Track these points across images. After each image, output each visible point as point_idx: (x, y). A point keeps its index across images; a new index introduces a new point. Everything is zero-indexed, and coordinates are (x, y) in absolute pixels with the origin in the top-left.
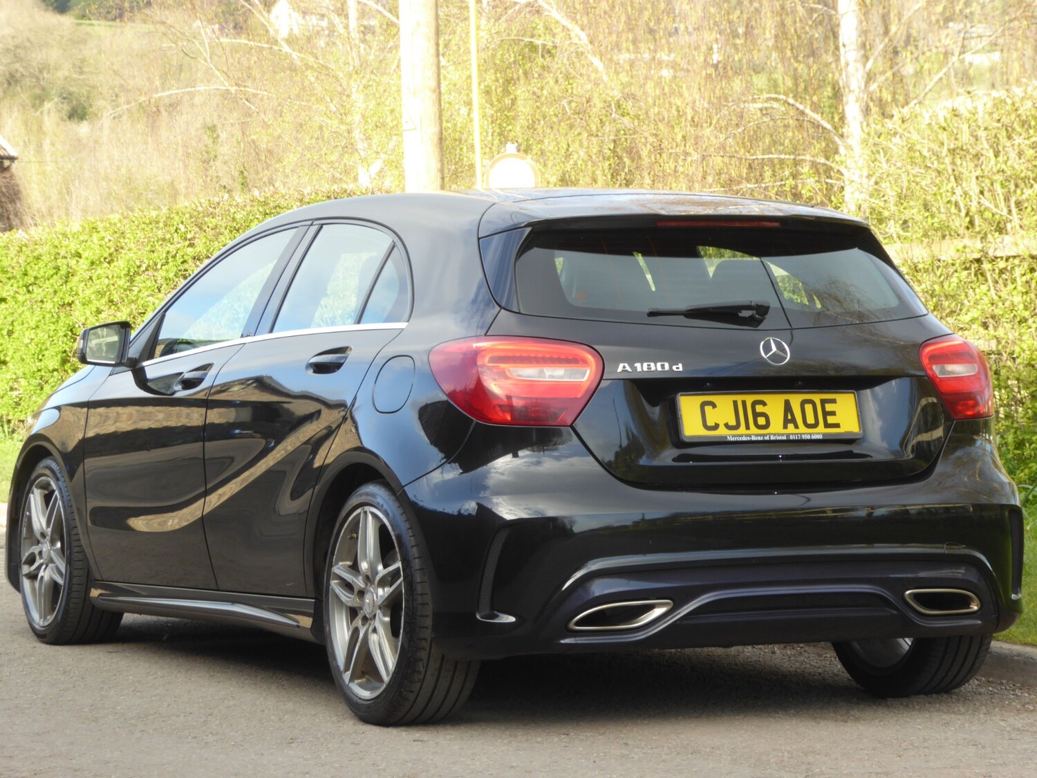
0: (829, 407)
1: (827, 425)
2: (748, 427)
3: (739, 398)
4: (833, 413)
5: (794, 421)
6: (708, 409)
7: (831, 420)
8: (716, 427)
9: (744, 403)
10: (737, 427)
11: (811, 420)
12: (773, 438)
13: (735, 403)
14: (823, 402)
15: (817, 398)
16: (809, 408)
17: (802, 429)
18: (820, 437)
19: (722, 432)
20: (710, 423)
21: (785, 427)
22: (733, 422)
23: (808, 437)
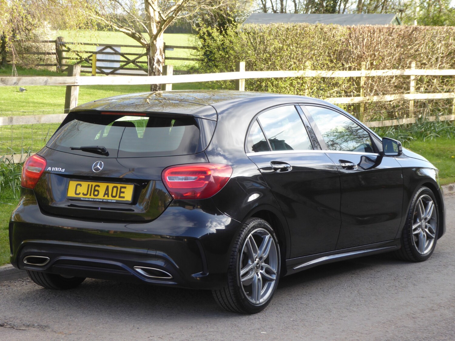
0: (123, 190)
1: (120, 197)
2: (90, 195)
3: (91, 183)
4: (123, 192)
5: (108, 194)
6: (79, 187)
7: (122, 195)
8: (79, 194)
9: (92, 185)
10: (86, 195)
11: (114, 194)
12: (97, 200)
13: (89, 185)
14: (121, 187)
15: (119, 186)
16: (115, 189)
17: (110, 198)
18: (115, 201)
19: (81, 196)
20: (78, 192)
21: (104, 196)
22: (85, 193)
23: (110, 201)
